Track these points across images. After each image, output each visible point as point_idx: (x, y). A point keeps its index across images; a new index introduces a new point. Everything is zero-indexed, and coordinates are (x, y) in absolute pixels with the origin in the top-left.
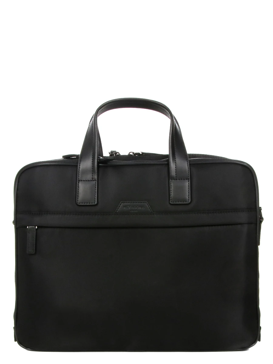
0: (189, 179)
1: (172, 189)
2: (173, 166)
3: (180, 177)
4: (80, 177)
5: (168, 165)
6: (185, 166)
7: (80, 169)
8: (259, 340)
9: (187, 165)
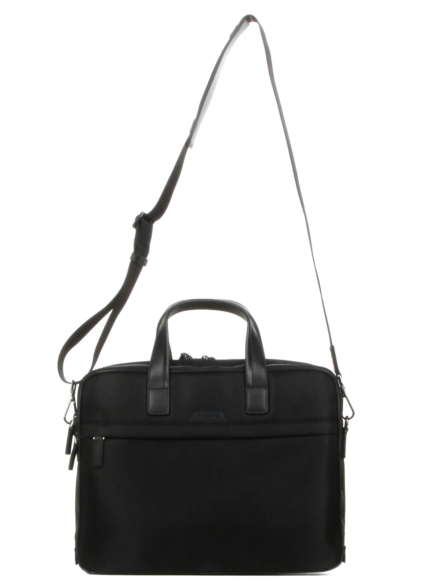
0: (266, 387)
1: (249, 397)
2: (249, 373)
3: (257, 384)
4: (150, 384)
5: (244, 371)
6: (262, 373)
7: (151, 376)
8: (344, 561)
9: (264, 372)
